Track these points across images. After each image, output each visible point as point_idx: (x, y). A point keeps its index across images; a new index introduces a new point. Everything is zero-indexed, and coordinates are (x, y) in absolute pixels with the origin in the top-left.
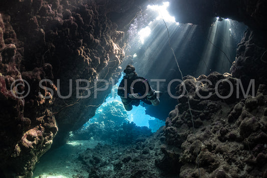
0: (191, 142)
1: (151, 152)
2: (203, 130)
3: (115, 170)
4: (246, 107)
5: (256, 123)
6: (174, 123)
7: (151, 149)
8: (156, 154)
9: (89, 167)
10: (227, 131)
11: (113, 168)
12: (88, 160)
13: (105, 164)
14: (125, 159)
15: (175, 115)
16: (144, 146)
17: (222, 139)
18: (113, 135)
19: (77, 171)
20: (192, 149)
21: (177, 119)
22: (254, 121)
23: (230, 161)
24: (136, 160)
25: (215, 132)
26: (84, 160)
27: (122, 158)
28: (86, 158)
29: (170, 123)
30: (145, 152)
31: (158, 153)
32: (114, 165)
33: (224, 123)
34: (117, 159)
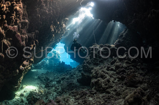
0: (95, 70)
1: (74, 76)
2: (100, 66)
3: (57, 84)
4: (118, 60)
5: (121, 65)
6: (87, 63)
7: (74, 75)
8: (77, 77)
9: (44, 82)
10: (110, 67)
11: (56, 83)
12: (43, 79)
13: (52, 81)
14: (62, 78)
15: (88, 60)
16: (70, 73)
17: (108, 69)
18: (53, 68)
19: (38, 84)
20: (96, 72)
21: (89, 61)
22: (120, 64)
23: (111, 76)
24: (68, 79)
25: (105, 67)
26: (41, 79)
27: (61, 78)
28: (42, 78)
29: (86, 63)
30: (72, 76)
31: (78, 76)
32: (56, 81)
33: (109, 64)
34: (57, 79)
